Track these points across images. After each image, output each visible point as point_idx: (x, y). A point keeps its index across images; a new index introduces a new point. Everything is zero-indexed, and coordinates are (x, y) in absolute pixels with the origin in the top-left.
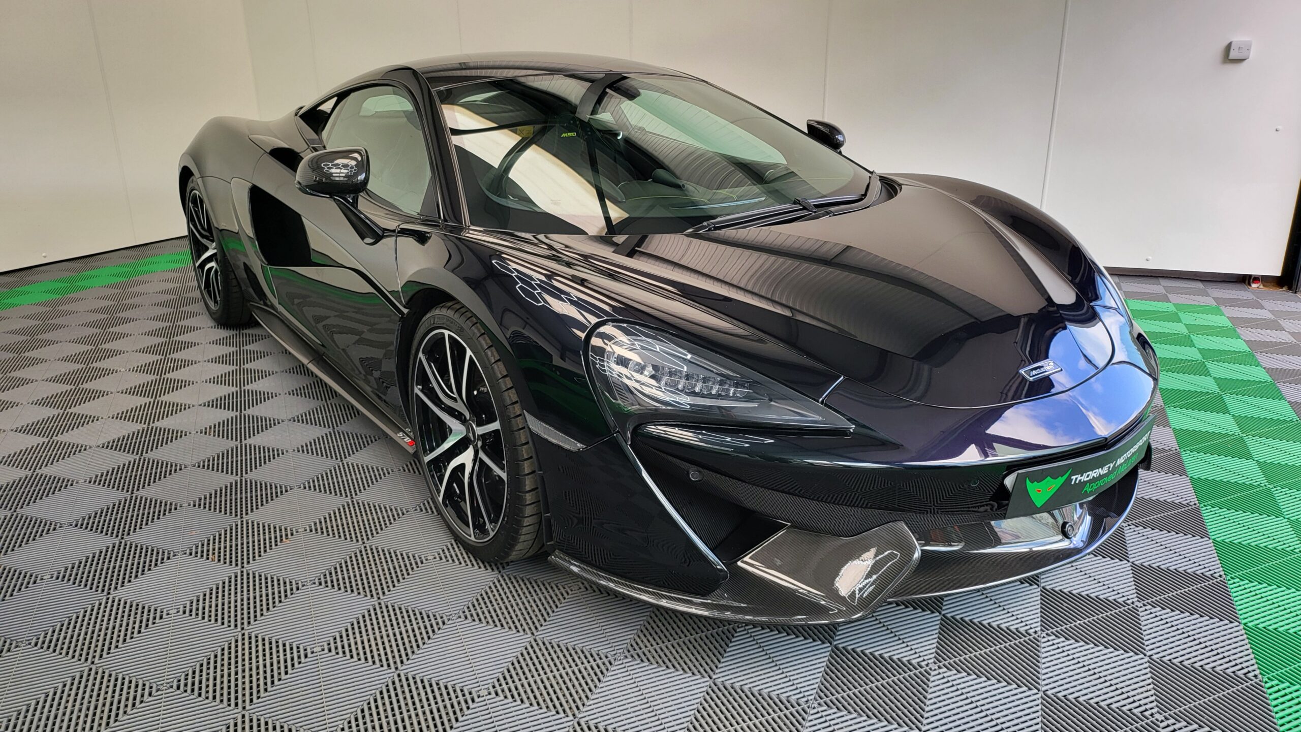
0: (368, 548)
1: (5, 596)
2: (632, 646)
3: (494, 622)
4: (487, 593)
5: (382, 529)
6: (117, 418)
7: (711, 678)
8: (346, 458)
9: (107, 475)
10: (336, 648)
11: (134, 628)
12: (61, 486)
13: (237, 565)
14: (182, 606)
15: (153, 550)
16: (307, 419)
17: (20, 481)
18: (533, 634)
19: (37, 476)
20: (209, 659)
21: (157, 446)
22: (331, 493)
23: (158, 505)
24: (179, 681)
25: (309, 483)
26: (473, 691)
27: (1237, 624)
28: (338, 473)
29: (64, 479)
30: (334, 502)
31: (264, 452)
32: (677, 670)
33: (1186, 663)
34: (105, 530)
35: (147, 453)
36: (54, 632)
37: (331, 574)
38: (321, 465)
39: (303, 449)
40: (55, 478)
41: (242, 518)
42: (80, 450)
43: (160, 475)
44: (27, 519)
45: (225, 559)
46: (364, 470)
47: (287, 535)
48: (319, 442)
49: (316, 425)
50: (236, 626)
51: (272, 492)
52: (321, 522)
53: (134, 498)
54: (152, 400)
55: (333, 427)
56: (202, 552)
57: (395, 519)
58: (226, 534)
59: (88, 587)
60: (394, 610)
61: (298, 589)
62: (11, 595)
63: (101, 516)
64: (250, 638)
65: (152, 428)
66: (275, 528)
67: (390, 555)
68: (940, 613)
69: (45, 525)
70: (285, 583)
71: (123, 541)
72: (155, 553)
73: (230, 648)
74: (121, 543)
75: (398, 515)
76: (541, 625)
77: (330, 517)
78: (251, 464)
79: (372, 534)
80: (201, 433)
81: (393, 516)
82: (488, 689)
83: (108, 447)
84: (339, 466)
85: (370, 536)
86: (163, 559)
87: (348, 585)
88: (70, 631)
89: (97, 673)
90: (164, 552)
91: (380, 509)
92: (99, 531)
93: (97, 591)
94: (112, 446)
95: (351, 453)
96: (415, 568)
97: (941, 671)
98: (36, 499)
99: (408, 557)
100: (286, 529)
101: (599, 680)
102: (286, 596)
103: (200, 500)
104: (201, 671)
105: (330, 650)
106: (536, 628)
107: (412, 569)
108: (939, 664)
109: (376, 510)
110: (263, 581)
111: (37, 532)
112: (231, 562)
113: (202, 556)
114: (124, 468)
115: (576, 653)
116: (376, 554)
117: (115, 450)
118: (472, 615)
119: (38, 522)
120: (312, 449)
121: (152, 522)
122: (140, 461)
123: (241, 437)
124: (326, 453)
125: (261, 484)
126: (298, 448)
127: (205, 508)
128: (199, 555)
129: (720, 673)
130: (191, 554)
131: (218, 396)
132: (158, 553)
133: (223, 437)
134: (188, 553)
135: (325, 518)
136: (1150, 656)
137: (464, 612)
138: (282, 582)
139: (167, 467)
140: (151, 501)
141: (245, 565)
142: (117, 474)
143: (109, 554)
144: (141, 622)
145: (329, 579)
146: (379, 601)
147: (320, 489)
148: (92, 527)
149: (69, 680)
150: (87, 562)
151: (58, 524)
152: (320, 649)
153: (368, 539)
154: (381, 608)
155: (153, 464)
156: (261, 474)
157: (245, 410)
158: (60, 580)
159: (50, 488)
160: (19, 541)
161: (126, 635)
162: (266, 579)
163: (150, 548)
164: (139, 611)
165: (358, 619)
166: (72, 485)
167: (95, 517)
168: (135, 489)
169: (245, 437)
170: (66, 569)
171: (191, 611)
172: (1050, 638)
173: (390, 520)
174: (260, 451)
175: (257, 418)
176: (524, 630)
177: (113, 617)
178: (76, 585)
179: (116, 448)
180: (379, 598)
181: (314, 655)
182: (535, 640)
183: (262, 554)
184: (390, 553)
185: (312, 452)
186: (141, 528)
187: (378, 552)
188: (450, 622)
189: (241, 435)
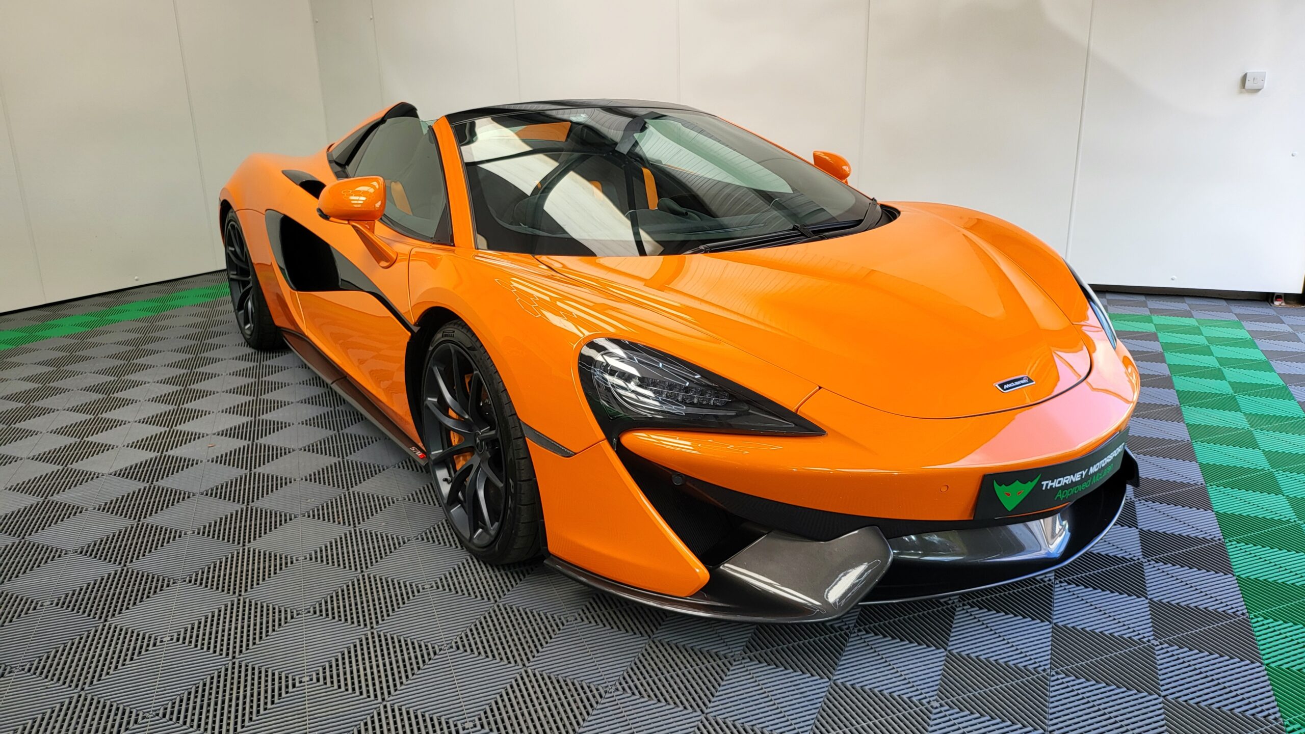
0: (366, 577)
1: (4, 622)
2: (624, 678)
3: (486, 652)
4: (481, 623)
5: (381, 558)
6: (132, 447)
7: (703, 712)
8: (352, 487)
9: (116, 502)
10: (325, 678)
11: (126, 655)
12: (70, 514)
13: (234, 593)
14: (176, 634)
15: (153, 578)
16: (317, 449)
17: (31, 508)
18: (524, 665)
19: (48, 503)
20: (198, 687)
21: (168, 474)
22: (334, 522)
23: (163, 533)
24: (166, 709)
25: (313, 511)
26: (459, 723)
27: (1259, 664)
28: (343, 502)
29: (74, 506)
30: (337, 531)
31: (272, 481)
32: (669, 704)
33: (1202, 704)
34: (108, 557)
35: (157, 481)
36: (48, 658)
37: (326, 602)
38: (327, 493)
39: (310, 478)
40: (65, 505)
41: (244, 545)
42: (93, 478)
43: (168, 503)
44: (34, 545)
45: (223, 587)
46: (369, 499)
47: (286, 563)
48: (327, 471)
49: (326, 454)
50: (228, 654)
51: (278, 520)
52: (321, 551)
53: (140, 526)
54: (168, 430)
55: (343, 456)
56: (202, 579)
57: (395, 548)
58: (226, 562)
59: (86, 614)
60: (386, 640)
61: (292, 617)
62: (11, 621)
63: (106, 543)
64: (240, 667)
65: (165, 456)
66: (276, 556)
67: (387, 584)
68: (946, 650)
69: (51, 552)
70: (280, 612)
71: (125, 568)
72: (155, 580)
73: (219, 677)
74: (123, 570)
75: (399, 543)
76: (534, 657)
77: (331, 546)
78: (258, 492)
79: (372, 563)
80: (212, 461)
81: (394, 544)
82: (474, 721)
83: (120, 474)
84: (345, 495)
85: (369, 564)
86: (162, 586)
87: (342, 614)
88: (64, 657)
89: (85, 700)
90: (164, 580)
91: (382, 537)
92: (103, 558)
93: (95, 618)
94: (124, 474)
95: (358, 482)
96: (411, 597)
97: (943, 709)
98: (45, 526)
99: (405, 586)
100: (286, 558)
101: (588, 713)
102: (280, 625)
103: (205, 527)
104: (189, 699)
105: (318, 680)
106: (528, 659)
107: (408, 598)
108: (941, 701)
109: (377, 538)
110: (259, 610)
111: (42, 559)
112: (229, 590)
113: (201, 584)
114: (133, 495)
115: (567, 685)
116: (373, 583)
117: (127, 478)
118: (464, 646)
119: (44, 549)
120: (319, 478)
121: (155, 549)
122: (149, 489)
123: (251, 466)
124: (333, 482)
125: (266, 512)
126: (306, 477)
127: (208, 535)
128: (198, 582)
129: (713, 707)
130: (190, 581)
131: (232, 425)
132: (158, 580)
133: (233, 466)
134: (187, 581)
135: (326, 547)
136: (1164, 697)
137: (456, 642)
138: (277, 611)
139: (175, 495)
140: (156, 529)
141: (243, 593)
142: (126, 501)
143: (110, 581)
144: (134, 649)
145: (324, 608)
146: (372, 630)
147: (324, 517)
148: (97, 554)
149: (58, 706)
150: (87, 589)
151: (64, 552)
152: (308, 679)
153: (367, 567)
154: (373, 637)
155: (162, 492)
156: (268, 503)
157: (258, 439)
158: (59, 606)
159: (60, 515)
160: (24, 568)
161: (118, 662)
162: (262, 607)
163: (151, 575)
164: (134, 639)
165: (349, 648)
166: (81, 512)
167: (101, 544)
168: (143, 517)
169: (255, 465)
170: (67, 595)
171: (184, 639)
172: (1059, 677)
173: (390, 549)
174: (268, 479)
175: (269, 447)
176: (516, 662)
177: (107, 644)
178: (75, 611)
179: (128, 476)
180: (372, 628)
181: (302, 684)
182: (526, 672)
183: (261, 582)
184: (387, 582)
185: (320, 481)
186: (144, 555)
187: (376, 580)
188: (442, 652)
189: (251, 464)
